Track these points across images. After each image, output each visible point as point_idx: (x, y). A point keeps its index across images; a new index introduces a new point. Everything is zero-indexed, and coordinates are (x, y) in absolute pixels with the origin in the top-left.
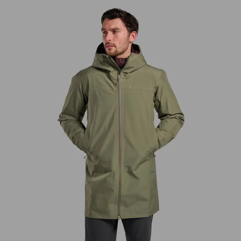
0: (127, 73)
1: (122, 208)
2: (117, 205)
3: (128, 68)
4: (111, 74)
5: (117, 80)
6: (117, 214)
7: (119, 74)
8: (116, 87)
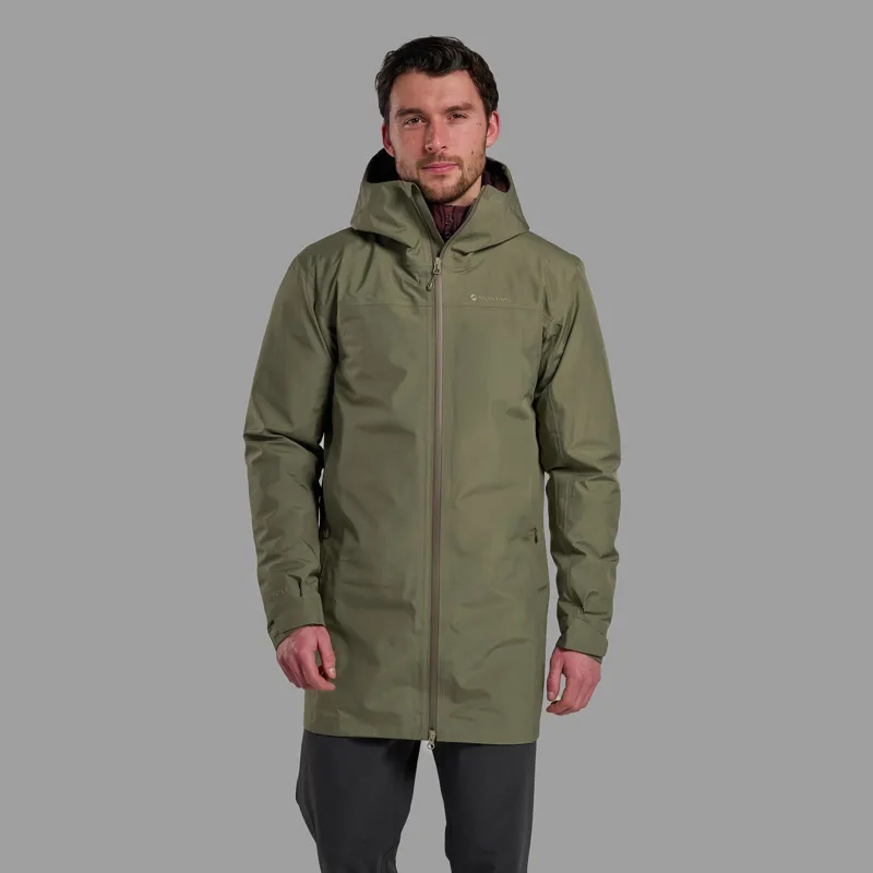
0: (464, 254)
1: (445, 705)
2: (425, 695)
3: (471, 237)
4: (409, 254)
5: (433, 274)
6: (426, 726)
7: (438, 256)
8: (426, 298)
